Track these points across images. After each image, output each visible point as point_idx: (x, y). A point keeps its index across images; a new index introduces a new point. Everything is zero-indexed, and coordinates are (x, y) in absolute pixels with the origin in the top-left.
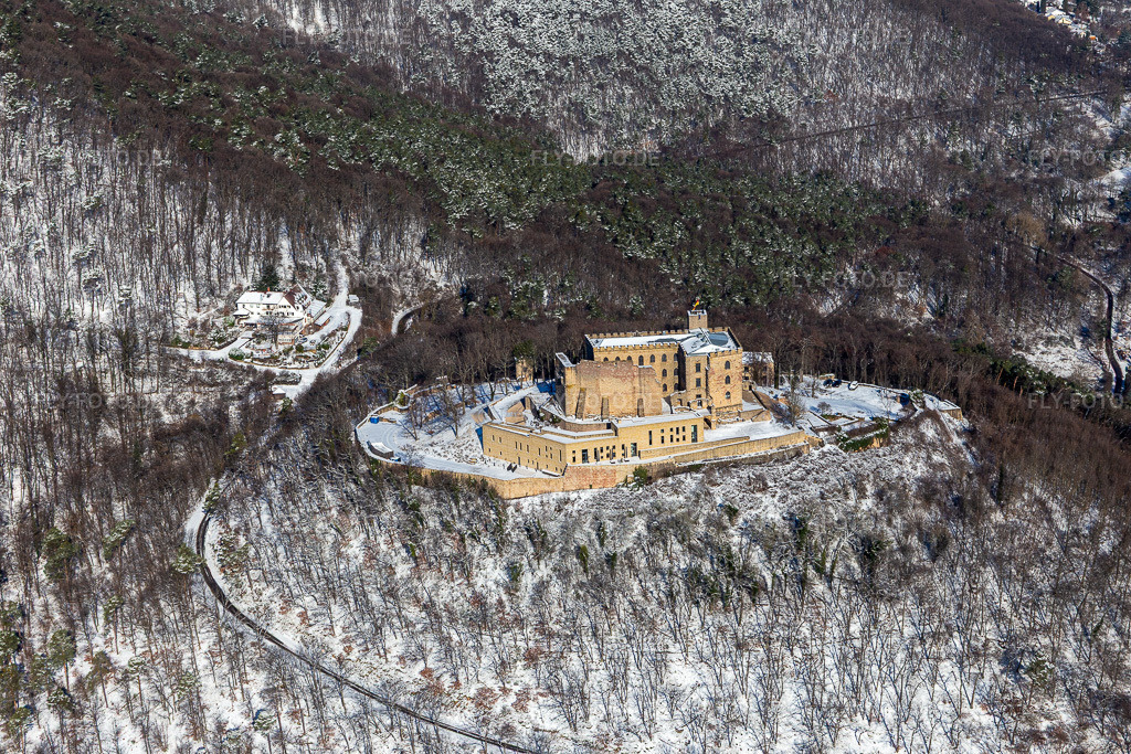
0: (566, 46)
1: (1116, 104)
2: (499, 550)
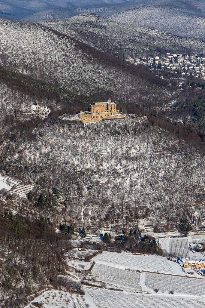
0: (72, 78)
1: (172, 92)
2: (83, 129)
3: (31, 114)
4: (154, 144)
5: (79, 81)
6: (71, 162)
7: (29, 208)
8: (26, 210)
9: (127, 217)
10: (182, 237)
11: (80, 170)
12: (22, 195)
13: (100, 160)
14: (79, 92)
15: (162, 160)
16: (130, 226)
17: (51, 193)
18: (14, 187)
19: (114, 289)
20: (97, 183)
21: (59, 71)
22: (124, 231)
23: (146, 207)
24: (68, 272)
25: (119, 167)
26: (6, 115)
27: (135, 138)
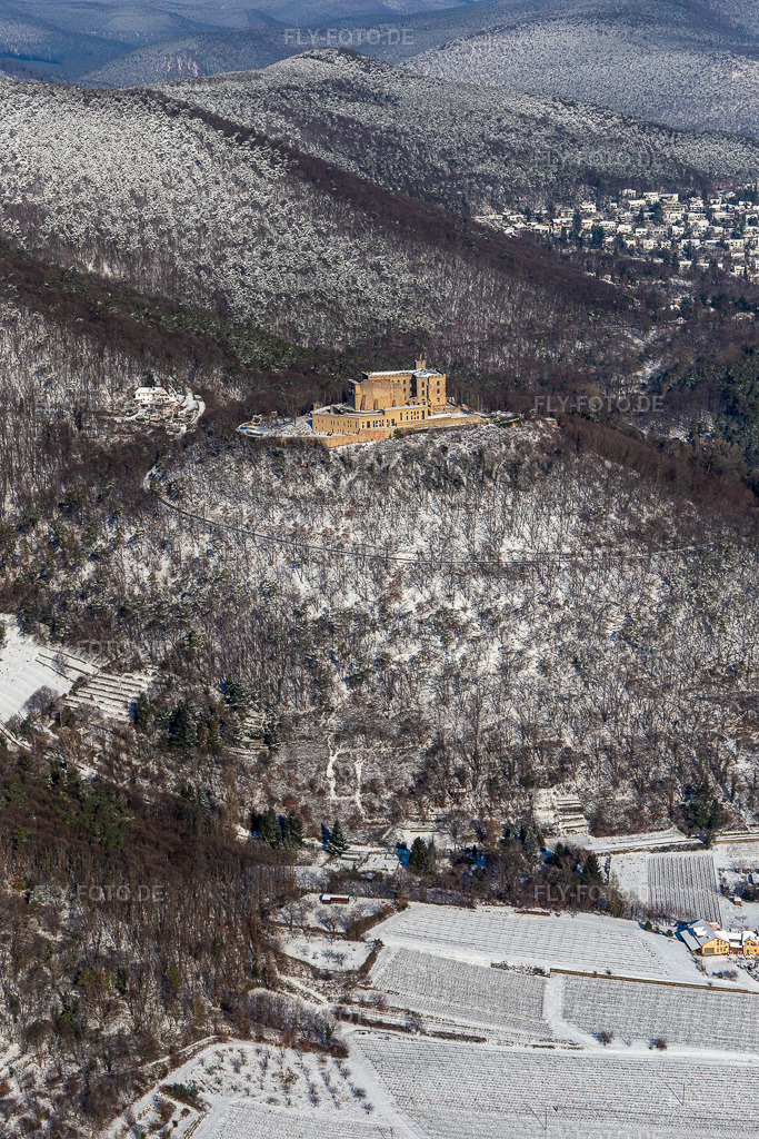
0: (279, 287)
1: (647, 330)
2: (327, 470)
3: (133, 418)
4: (585, 517)
5: (304, 296)
6: (286, 587)
7: (138, 757)
8: (129, 764)
9: (491, 783)
10: (694, 848)
11: (318, 615)
12: (110, 710)
13: (391, 580)
14: (305, 337)
15: (613, 574)
16: (505, 814)
17: (218, 700)
18: (81, 683)
19: (452, 1036)
20: (383, 661)
21: (231, 261)
22: (484, 830)
23: (559, 743)
24: (285, 979)
25: (458, 603)
26: (43, 423)
27: (516, 499)
